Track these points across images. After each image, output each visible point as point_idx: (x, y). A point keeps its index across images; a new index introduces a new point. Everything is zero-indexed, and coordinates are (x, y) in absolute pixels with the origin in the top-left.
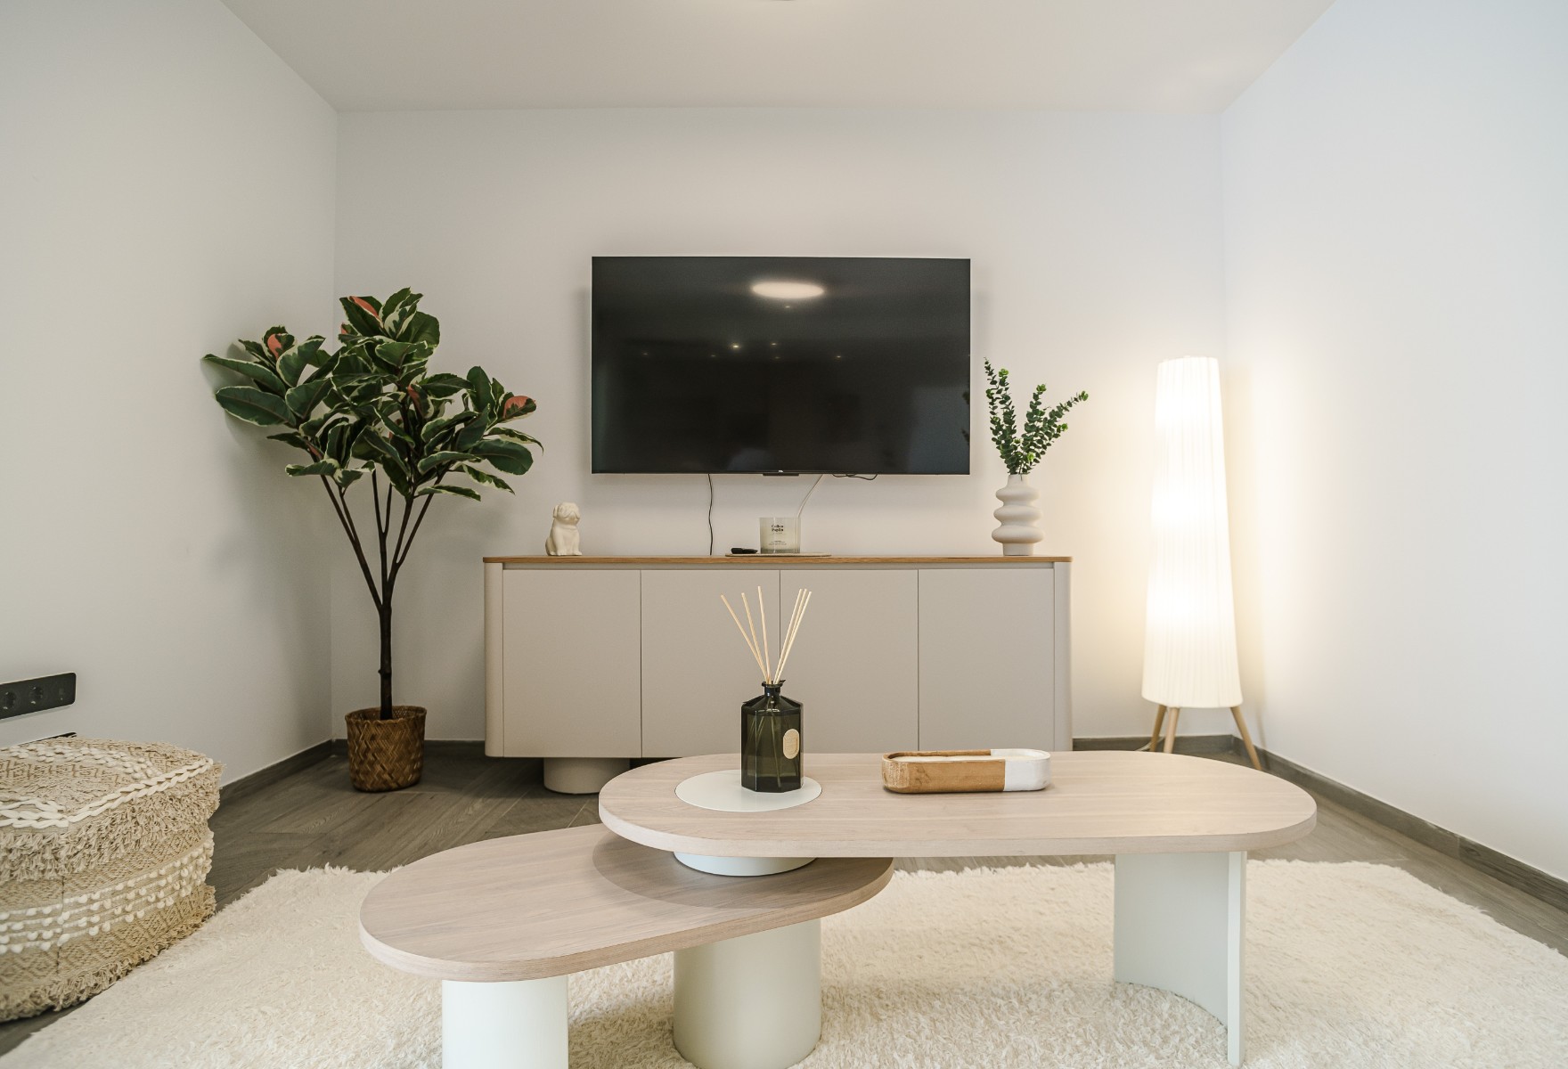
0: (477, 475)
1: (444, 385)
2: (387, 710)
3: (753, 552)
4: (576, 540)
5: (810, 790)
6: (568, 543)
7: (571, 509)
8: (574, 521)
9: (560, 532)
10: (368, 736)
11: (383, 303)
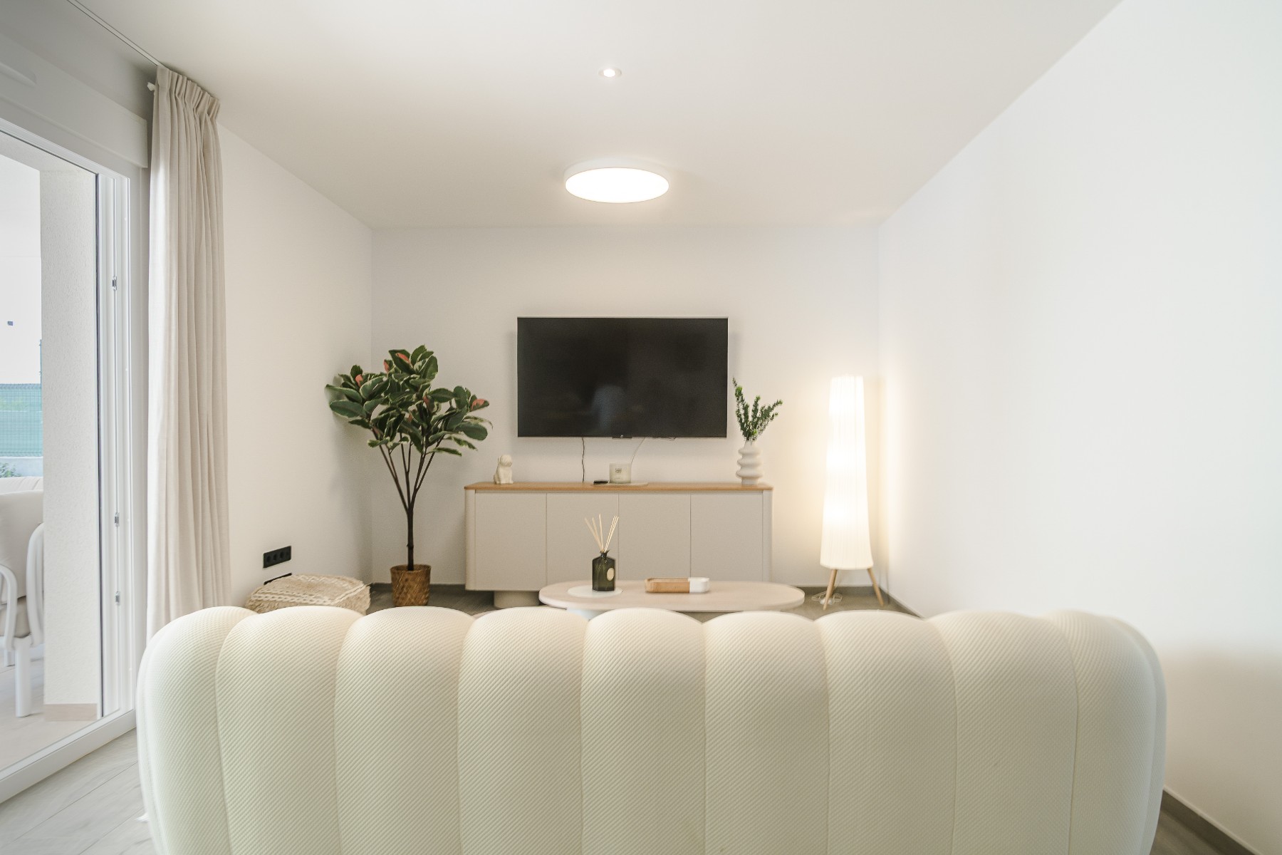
0: (459, 442)
1: (441, 395)
2: (411, 566)
3: (605, 482)
4: (510, 475)
5: (618, 591)
6: (506, 477)
7: (507, 458)
8: (509, 465)
9: (502, 471)
10: (404, 579)
11: (411, 353)
